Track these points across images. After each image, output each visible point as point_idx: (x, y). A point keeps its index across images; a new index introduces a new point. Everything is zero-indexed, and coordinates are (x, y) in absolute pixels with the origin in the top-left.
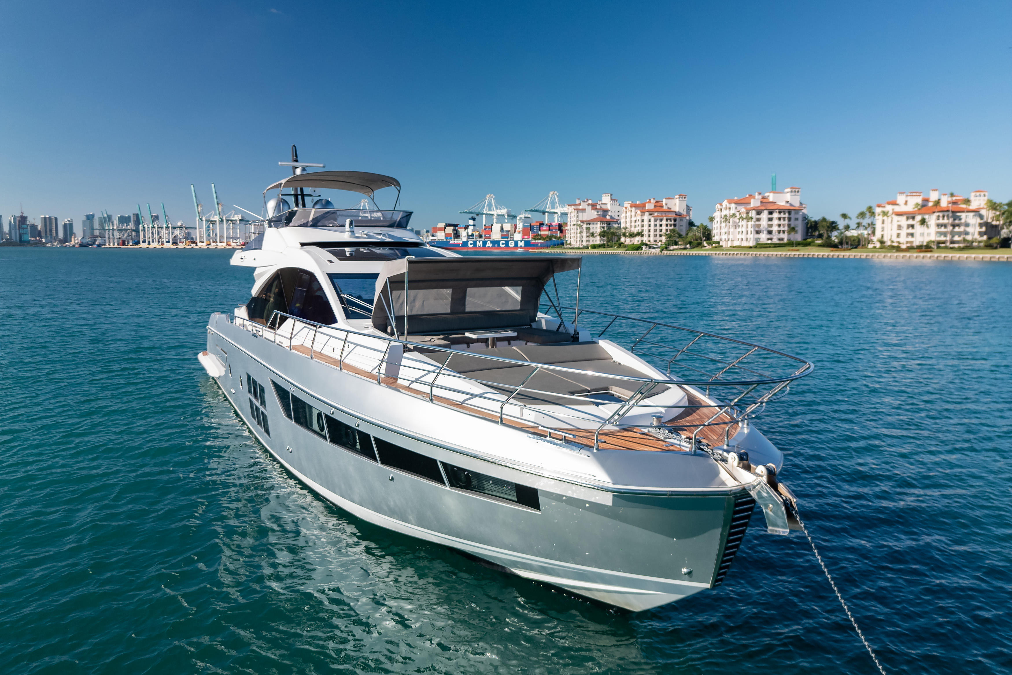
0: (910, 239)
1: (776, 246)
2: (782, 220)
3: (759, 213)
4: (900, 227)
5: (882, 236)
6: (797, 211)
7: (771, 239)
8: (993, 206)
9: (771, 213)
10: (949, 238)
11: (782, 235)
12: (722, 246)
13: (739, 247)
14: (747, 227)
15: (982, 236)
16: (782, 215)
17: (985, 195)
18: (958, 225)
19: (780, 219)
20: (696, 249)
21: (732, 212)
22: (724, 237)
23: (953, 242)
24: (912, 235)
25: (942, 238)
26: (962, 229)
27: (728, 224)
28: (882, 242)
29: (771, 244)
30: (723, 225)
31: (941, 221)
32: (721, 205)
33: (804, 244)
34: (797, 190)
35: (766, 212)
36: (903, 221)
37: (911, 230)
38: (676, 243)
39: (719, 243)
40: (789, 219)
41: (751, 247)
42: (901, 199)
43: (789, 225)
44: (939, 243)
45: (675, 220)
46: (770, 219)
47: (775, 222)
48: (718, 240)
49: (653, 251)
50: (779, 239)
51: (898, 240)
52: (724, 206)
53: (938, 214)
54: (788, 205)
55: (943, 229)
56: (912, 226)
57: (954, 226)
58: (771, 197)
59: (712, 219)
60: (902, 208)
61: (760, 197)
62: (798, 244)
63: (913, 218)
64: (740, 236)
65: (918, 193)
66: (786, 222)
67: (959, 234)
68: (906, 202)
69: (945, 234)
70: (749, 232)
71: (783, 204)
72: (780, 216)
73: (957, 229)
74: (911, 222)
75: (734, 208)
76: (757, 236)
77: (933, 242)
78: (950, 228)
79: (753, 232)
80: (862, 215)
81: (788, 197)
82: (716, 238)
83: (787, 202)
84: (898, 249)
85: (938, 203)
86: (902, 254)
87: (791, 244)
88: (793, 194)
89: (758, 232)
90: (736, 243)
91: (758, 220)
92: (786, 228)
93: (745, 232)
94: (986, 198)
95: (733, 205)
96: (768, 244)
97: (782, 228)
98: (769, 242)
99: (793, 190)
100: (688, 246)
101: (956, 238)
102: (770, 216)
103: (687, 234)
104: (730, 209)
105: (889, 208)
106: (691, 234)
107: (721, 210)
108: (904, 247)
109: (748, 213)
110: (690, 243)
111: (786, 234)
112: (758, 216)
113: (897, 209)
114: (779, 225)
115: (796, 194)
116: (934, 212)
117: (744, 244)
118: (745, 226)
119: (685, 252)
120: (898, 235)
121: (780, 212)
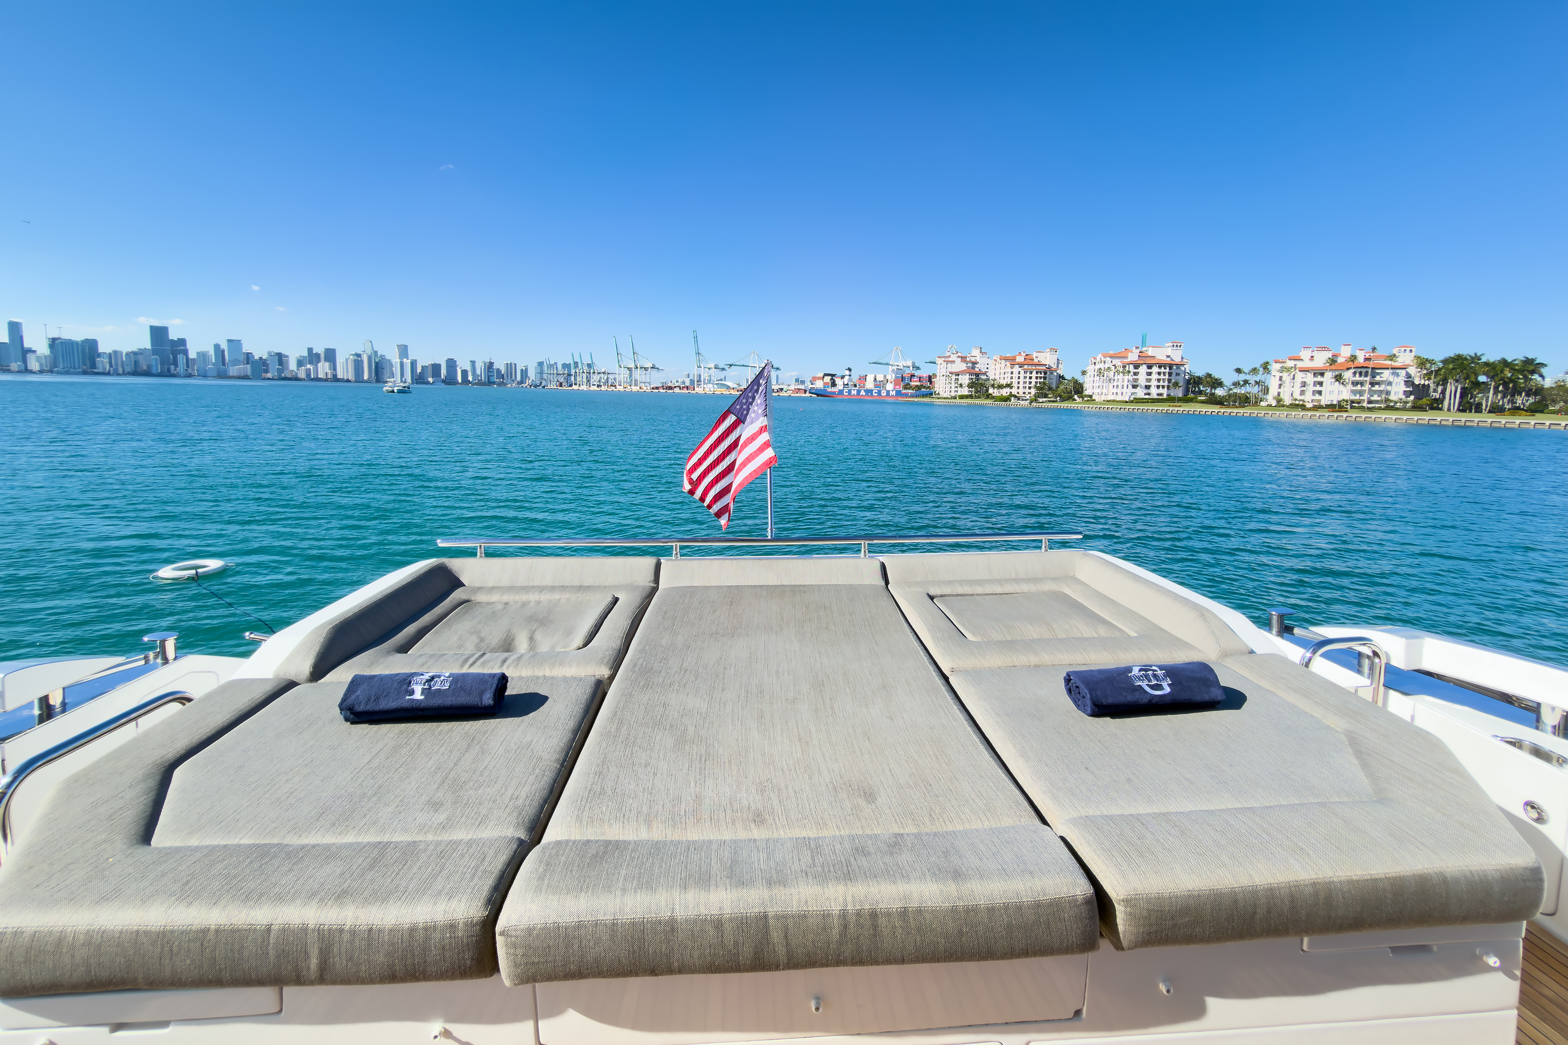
0: (1317, 397)
1: (1154, 401)
2: (1162, 375)
3: (1136, 367)
4: (1304, 384)
5: (1279, 394)
6: (1178, 366)
7: (1149, 394)
8: (1422, 363)
9: (1150, 367)
10: (1365, 397)
11: (1161, 391)
12: (1094, 400)
13: (1114, 401)
14: (1123, 381)
15: (1408, 397)
16: (1163, 370)
17: (1411, 351)
18: (1378, 383)
19: (1159, 374)
20: (1066, 402)
21: (1107, 366)
22: (1096, 391)
23: (1370, 402)
24: (1320, 393)
25: (1357, 397)
26: (1382, 387)
27: (1102, 377)
28: (1279, 401)
29: (1149, 399)
30: (1097, 378)
31: (1357, 378)
32: (1095, 359)
33: (1185, 400)
34: (1179, 345)
35: (1145, 366)
36: (1310, 378)
37: (1318, 388)
38: (1046, 396)
39: (1091, 396)
40: (1170, 374)
41: (1127, 402)
42: (1305, 354)
43: (1169, 381)
44: (1353, 402)
45: (1045, 373)
46: (1150, 374)
47: (1154, 376)
48: (1091, 394)
49: (1022, 402)
50: (1158, 395)
51: (1302, 398)
52: (1098, 359)
53: (1352, 371)
54: (1169, 359)
55: (1359, 387)
56: (1321, 384)
57: (1372, 384)
58: (1150, 352)
59: (1084, 373)
60: (1307, 364)
61: (1138, 351)
62: (1179, 400)
63: (1322, 374)
64: (1115, 390)
65: (1324, 349)
66: (1167, 377)
67: (1380, 392)
68: (1312, 357)
69: (1361, 393)
70: (1125, 387)
71: (1164, 358)
72: (1159, 371)
73: (1376, 388)
74: (1319, 379)
75: (1110, 362)
76: (1134, 390)
77: (1347, 401)
78: (1367, 387)
79: (1130, 386)
80: (1254, 371)
81: (1169, 352)
82: (1087, 392)
83: (1168, 356)
84: (1303, 407)
85: (1353, 358)
86: (1310, 413)
87: (1170, 399)
88: (1175, 348)
89: (1134, 387)
90: (1111, 397)
91: (1135, 374)
92: (1166, 383)
93: (1120, 387)
94: (1413, 354)
95: (1109, 359)
96: (1146, 399)
97: (1161, 383)
98: (1147, 397)
99: (1175, 344)
100: (1058, 398)
101: (1375, 398)
102: (1149, 371)
103: (1058, 387)
104: (1104, 362)
105: (1290, 364)
106: (1062, 387)
107: (1095, 363)
108: (1309, 405)
109: (1124, 367)
110: (1060, 396)
111: (1166, 389)
112: (1136, 371)
113: (1300, 364)
114: (1159, 380)
115: (1178, 348)
116: (1348, 369)
117: (1119, 398)
118: (1120, 380)
119: (1055, 404)
120: (1302, 393)
121: (1160, 367)
